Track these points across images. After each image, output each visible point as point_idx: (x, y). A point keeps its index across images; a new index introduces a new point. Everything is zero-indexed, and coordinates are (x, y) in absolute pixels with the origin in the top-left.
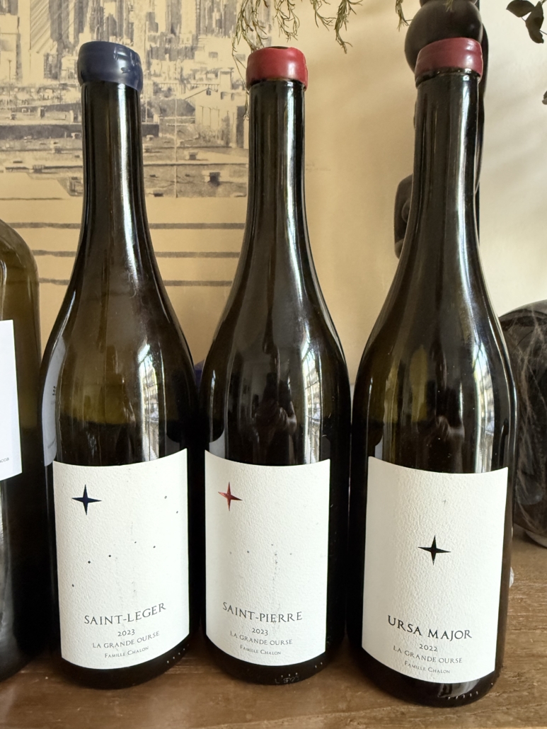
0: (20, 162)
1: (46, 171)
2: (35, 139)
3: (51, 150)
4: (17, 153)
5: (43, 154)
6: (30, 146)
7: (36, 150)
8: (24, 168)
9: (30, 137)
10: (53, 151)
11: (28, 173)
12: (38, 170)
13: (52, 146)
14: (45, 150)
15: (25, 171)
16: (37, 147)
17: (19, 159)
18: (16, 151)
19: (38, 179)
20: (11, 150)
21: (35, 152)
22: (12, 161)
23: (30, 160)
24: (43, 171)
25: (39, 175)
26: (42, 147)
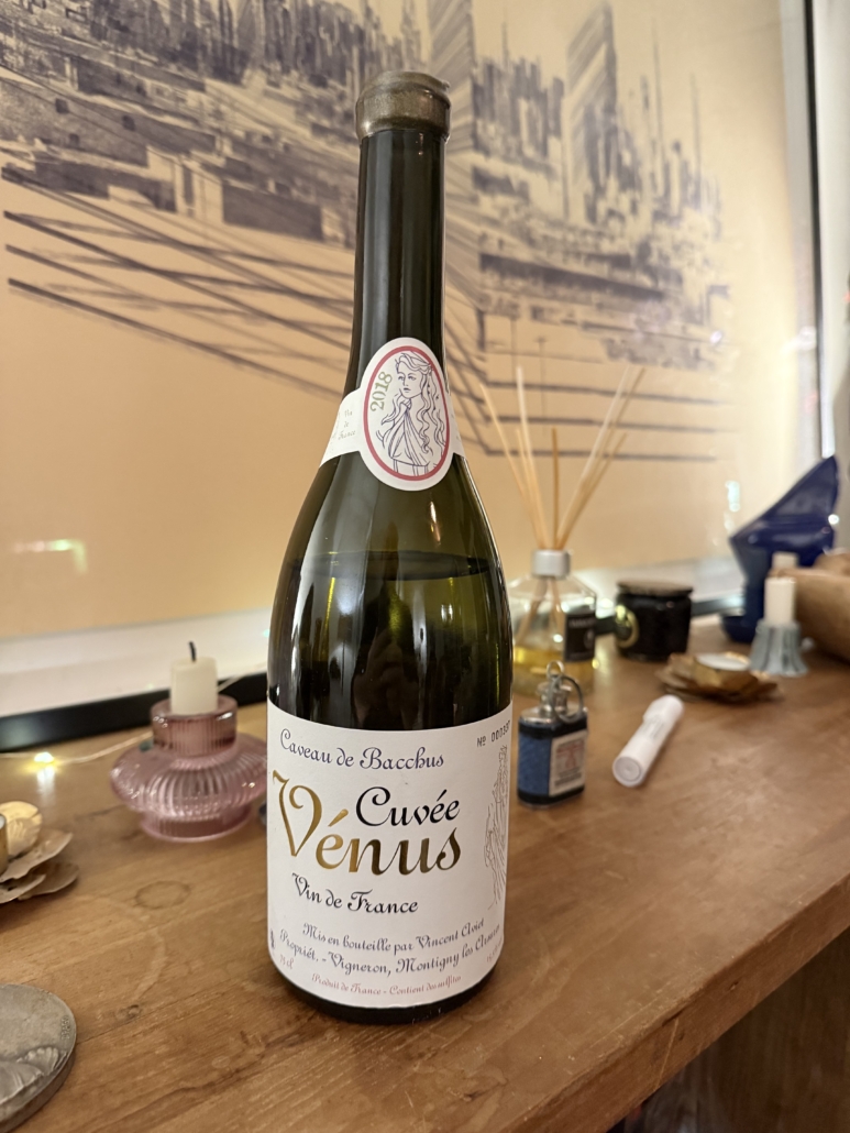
3: (594, 304)
5: (589, 308)
20: (563, 299)
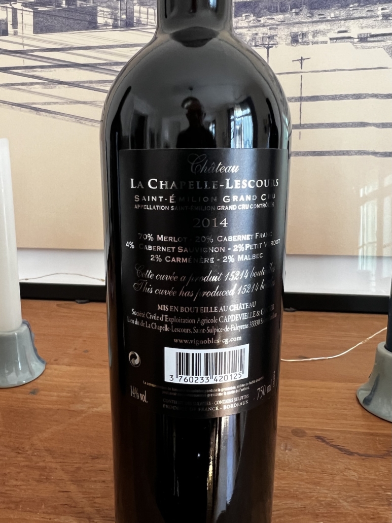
0: (346, 32)
1: (372, 39)
2: (362, 6)
3: (378, 16)
4: (343, 22)
5: (370, 21)
6: (356, 15)
7: (362, 18)
8: (349, 38)
9: (356, 5)
10: (381, 18)
11: (353, 43)
12: (363, 39)
13: (380, 13)
14: (371, 17)
15: (349, 40)
16: (364, 15)
17: (343, 29)
18: (341, 20)
19: (363, 48)
21: (361, 20)
22: (336, 31)
23: (355, 29)
24: (369, 39)
25: (364, 44)
26: (369, 14)
